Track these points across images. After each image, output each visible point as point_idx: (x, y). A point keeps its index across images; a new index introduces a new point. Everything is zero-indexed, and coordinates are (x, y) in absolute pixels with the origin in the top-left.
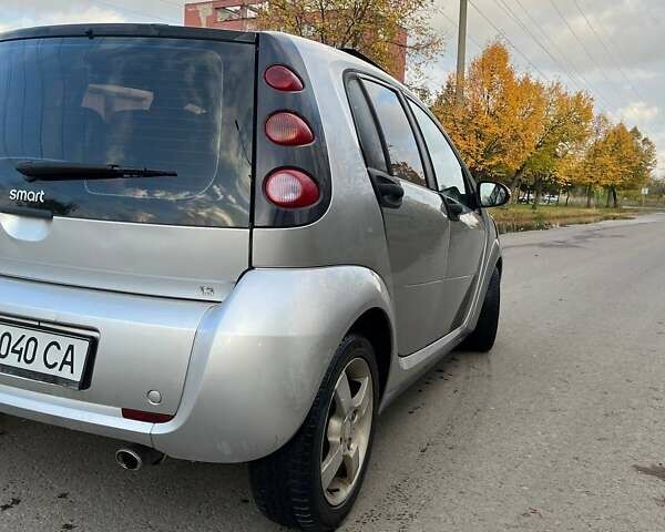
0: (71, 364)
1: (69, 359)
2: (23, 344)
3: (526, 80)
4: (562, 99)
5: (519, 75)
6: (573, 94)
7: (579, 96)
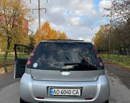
0: (78, 93)
1: (77, 92)
2: (68, 91)
3: (53, 30)
4: (60, 33)
5: (52, 29)
6: (62, 33)
7: (63, 33)
